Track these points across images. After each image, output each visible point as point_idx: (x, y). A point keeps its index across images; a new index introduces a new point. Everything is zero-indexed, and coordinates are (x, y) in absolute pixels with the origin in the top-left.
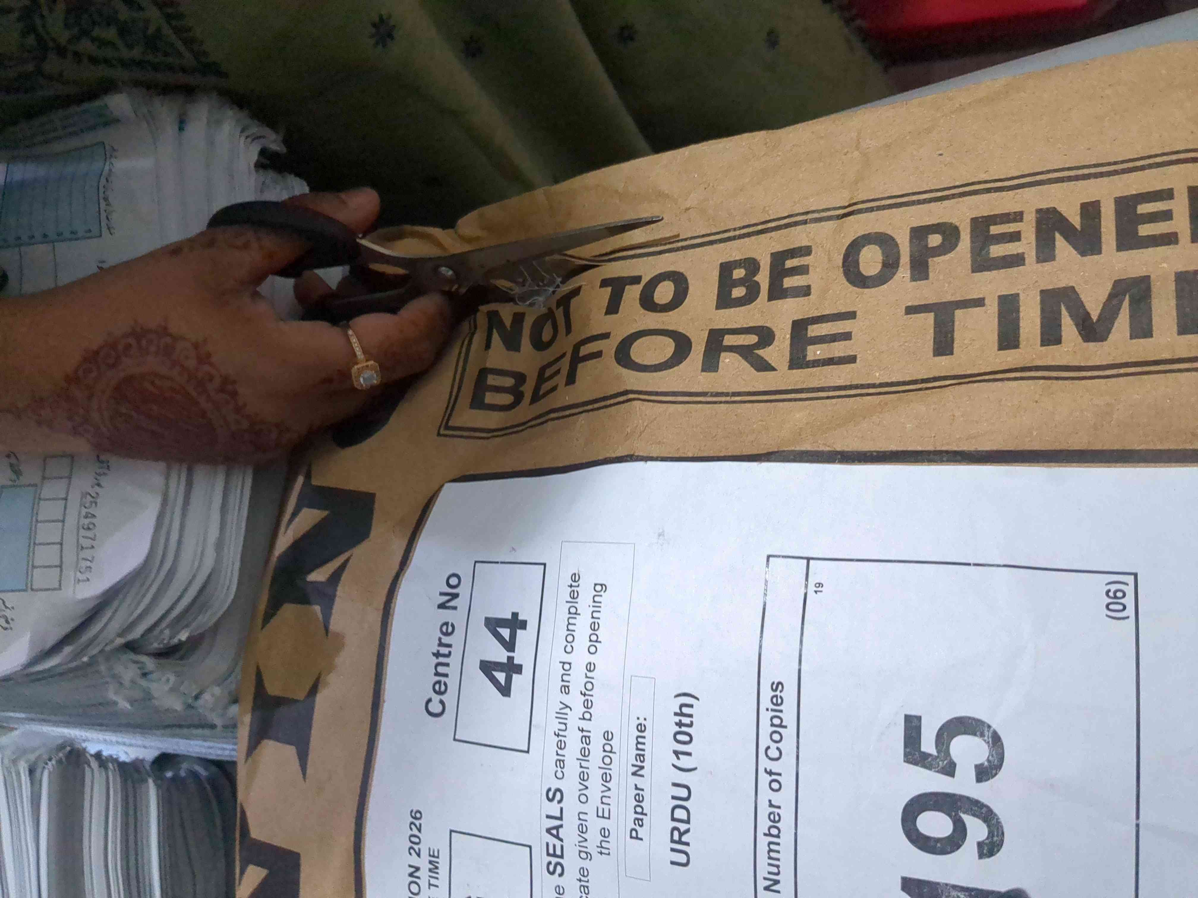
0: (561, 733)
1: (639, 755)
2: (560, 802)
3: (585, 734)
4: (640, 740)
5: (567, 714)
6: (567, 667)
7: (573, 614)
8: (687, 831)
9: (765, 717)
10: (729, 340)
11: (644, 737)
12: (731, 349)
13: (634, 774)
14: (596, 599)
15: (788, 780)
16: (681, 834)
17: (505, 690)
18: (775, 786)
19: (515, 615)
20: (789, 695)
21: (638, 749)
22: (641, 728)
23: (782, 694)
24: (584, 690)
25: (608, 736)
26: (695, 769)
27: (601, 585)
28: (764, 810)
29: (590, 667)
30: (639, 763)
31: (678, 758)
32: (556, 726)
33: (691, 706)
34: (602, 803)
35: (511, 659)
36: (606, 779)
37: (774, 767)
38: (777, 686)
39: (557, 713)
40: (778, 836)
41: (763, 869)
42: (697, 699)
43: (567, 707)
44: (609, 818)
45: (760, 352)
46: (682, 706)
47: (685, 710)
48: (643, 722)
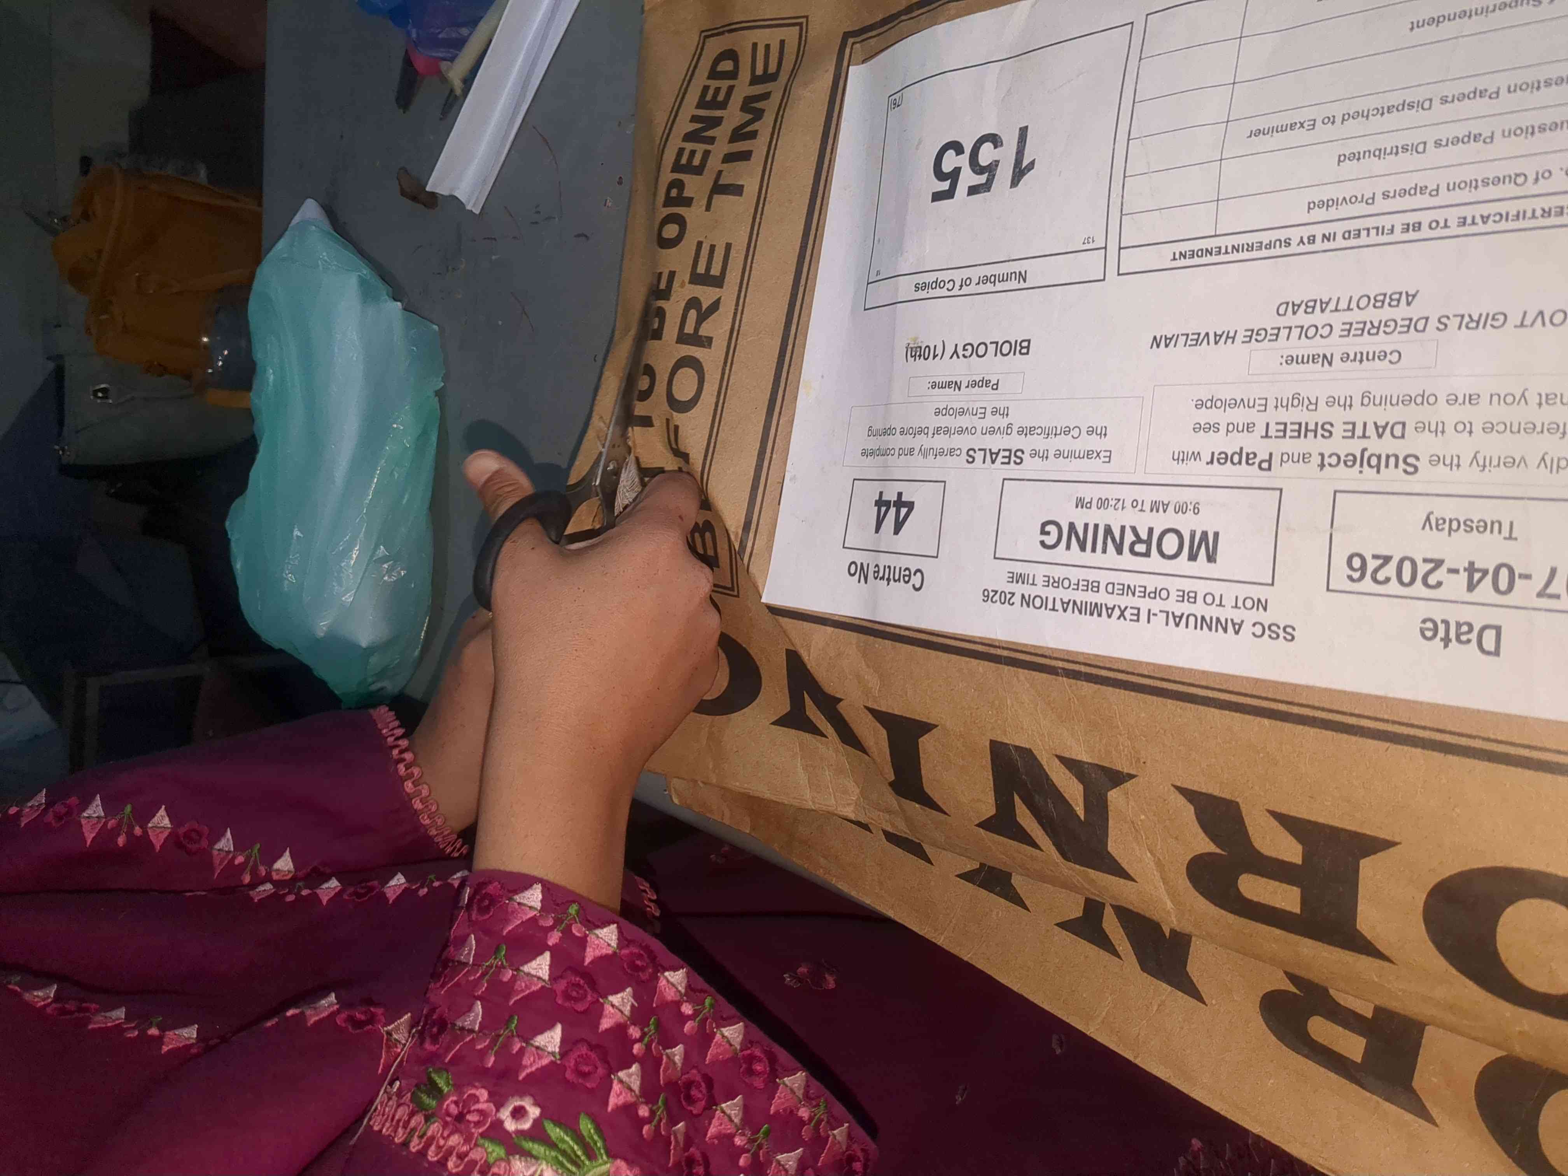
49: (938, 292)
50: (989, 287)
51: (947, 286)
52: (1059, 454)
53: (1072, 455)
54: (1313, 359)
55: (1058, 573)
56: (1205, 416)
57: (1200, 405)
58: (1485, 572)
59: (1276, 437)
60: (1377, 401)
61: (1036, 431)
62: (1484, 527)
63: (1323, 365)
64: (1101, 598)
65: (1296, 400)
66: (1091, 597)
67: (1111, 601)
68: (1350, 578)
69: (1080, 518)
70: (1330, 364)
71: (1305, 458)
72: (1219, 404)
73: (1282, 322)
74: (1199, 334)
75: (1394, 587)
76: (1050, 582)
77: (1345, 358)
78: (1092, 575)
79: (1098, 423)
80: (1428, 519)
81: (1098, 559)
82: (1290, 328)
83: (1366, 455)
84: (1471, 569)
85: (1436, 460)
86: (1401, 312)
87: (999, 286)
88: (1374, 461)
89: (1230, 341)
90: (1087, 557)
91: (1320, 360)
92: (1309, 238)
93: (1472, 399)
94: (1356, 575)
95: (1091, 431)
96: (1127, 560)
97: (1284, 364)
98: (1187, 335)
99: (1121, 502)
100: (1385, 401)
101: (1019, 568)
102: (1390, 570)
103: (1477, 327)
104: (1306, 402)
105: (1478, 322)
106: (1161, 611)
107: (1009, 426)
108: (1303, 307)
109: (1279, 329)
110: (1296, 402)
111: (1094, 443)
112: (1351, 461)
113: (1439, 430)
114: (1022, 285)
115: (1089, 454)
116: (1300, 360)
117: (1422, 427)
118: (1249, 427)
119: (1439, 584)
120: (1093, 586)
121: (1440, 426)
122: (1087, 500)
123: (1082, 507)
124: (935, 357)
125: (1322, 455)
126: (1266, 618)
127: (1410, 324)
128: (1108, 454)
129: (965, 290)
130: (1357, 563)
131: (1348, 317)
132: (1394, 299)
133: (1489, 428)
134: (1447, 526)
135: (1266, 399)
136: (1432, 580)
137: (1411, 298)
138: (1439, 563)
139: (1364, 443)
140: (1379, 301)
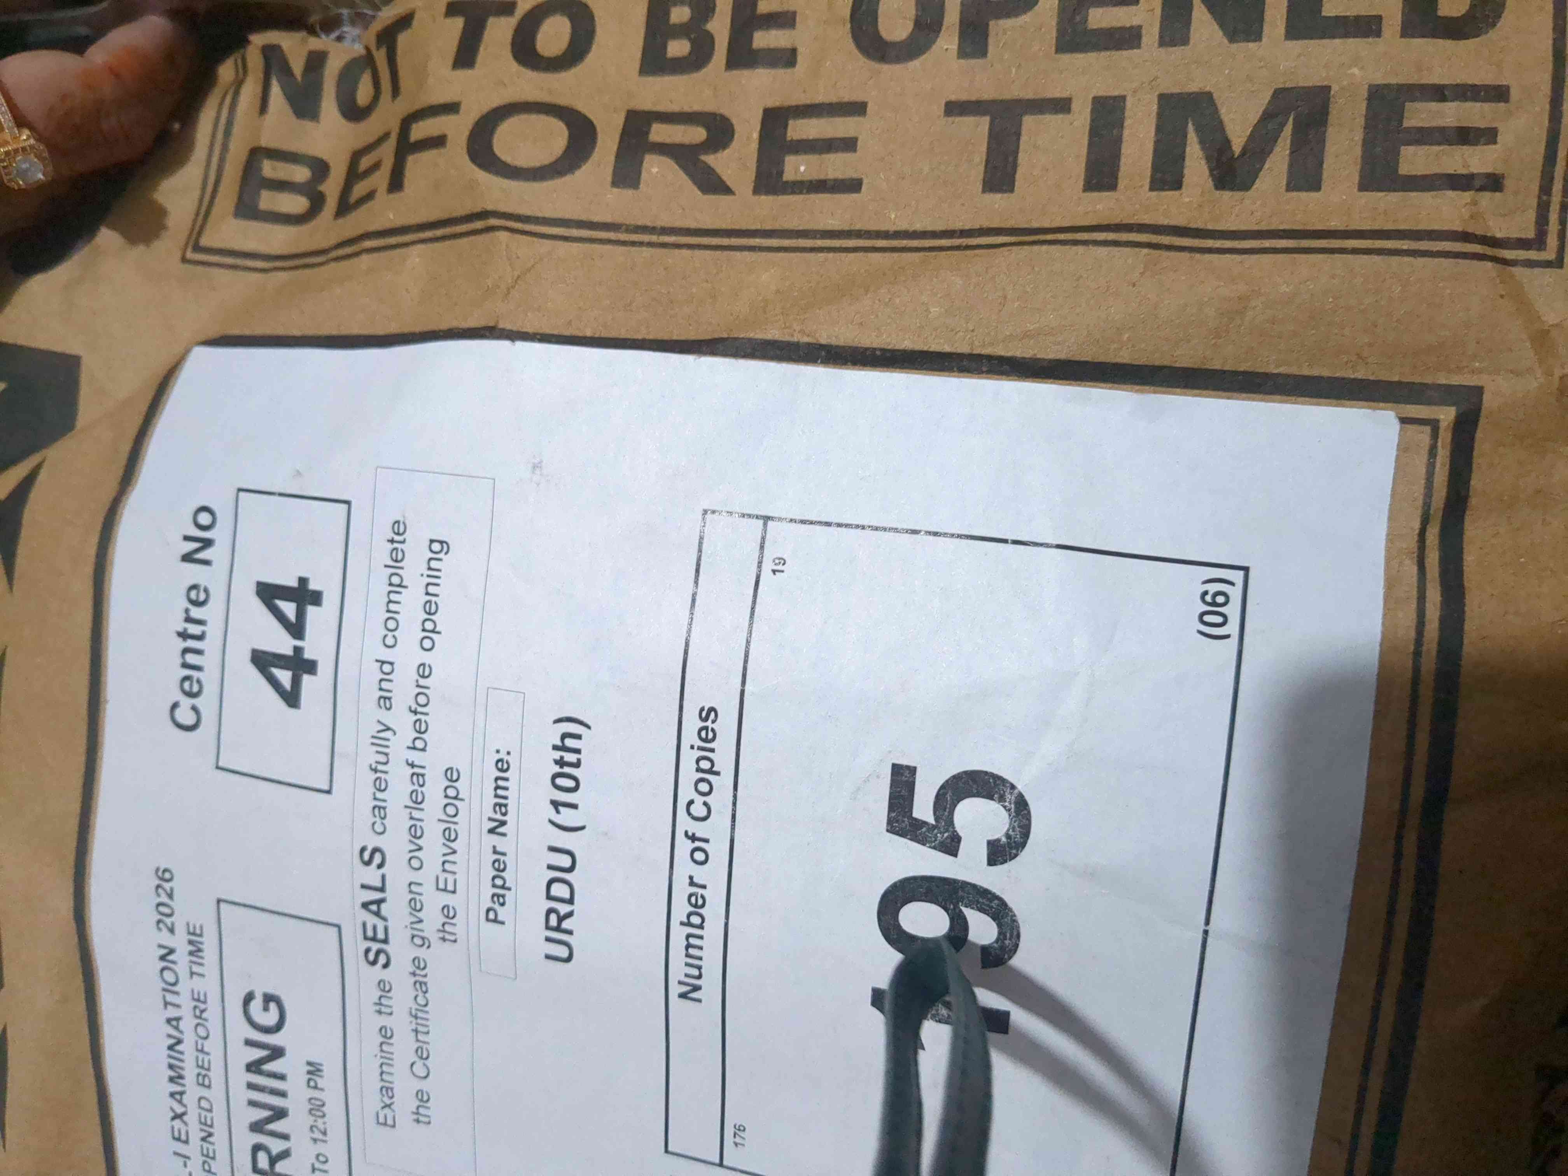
0: (380, 767)
1: (501, 805)
2: (380, 866)
3: (416, 770)
4: (500, 783)
5: (388, 740)
6: (387, 668)
7: (397, 586)
8: (570, 914)
9: (689, 758)
10: (659, 133)
11: (506, 779)
12: (663, 149)
13: (491, 831)
14: (434, 564)
15: (718, 850)
16: (561, 919)
17: (292, 698)
18: (700, 856)
19: (303, 581)
20: (725, 726)
21: (496, 796)
22: (502, 766)
23: (714, 726)
24: (414, 707)
25: (451, 776)
26: (583, 828)
27: (441, 542)
28: (681, 890)
29: (424, 671)
30: (498, 816)
31: (558, 812)
32: (371, 756)
33: (578, 737)
34: (444, 871)
35: (298, 650)
36: (450, 837)
37: (699, 830)
38: (708, 714)
39: (373, 737)
40: (701, 927)
41: (679, 969)
42: (589, 727)
43: (388, 729)
44: (454, 892)
45: (710, 159)
46: (564, 736)
47: (569, 742)
48: (506, 758)
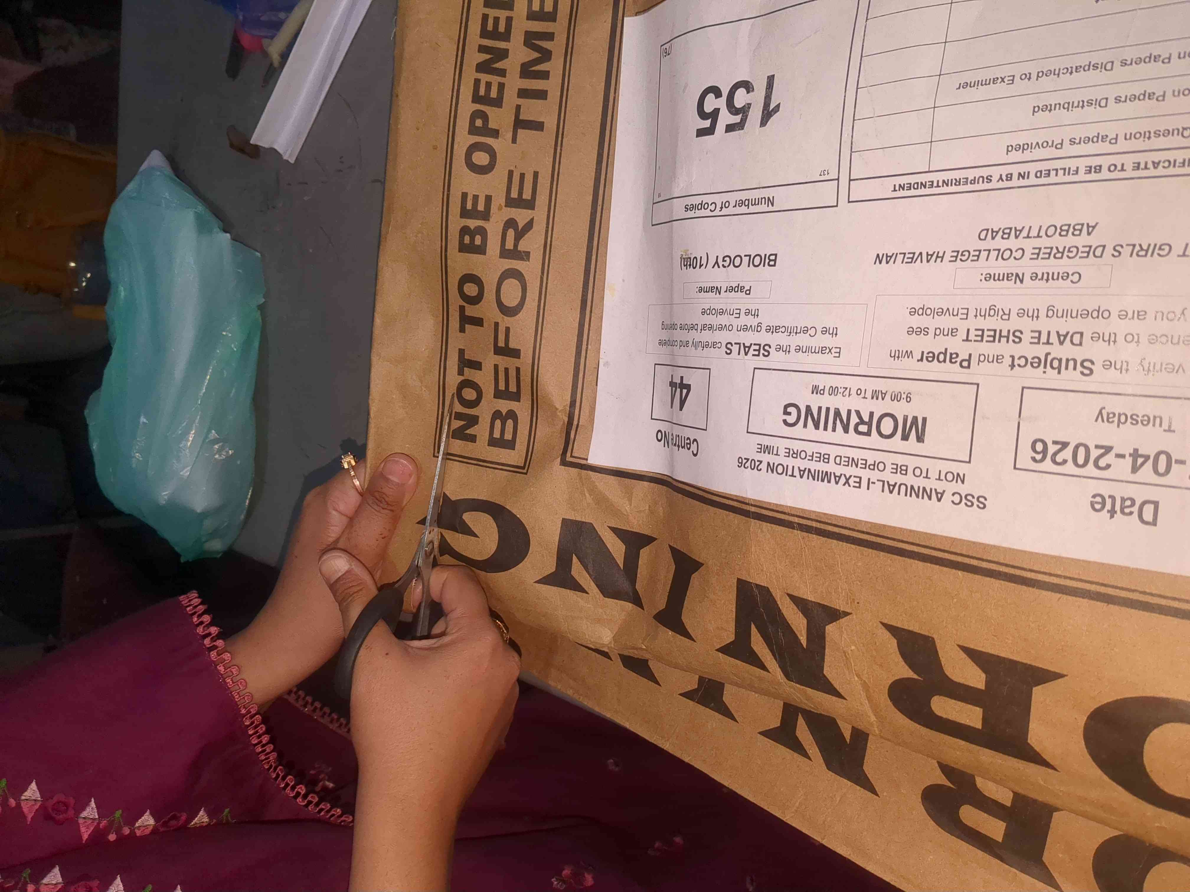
49: (703, 213)
50: (744, 209)
51: (710, 207)
52: (799, 349)
53: (808, 350)
54: (1008, 277)
55: (797, 446)
56: (917, 321)
57: (913, 312)
58: (1147, 458)
59: (975, 341)
60: (1060, 314)
61: (781, 330)
62: (1147, 421)
63: (1015, 283)
64: (831, 467)
65: (992, 311)
66: (822, 467)
67: (838, 470)
68: (1034, 459)
69: (816, 402)
70: (1022, 281)
71: (998, 359)
72: (929, 312)
73: (982, 245)
74: (914, 253)
75: (1070, 468)
76: (791, 453)
77: (1034, 277)
78: (824, 449)
79: (830, 325)
80: (1100, 413)
81: (828, 436)
82: (989, 251)
83: (1050, 358)
84: (1135, 454)
85: (1109, 365)
86: (1082, 240)
87: (752, 209)
88: (1056, 364)
89: (939, 260)
90: (820, 434)
91: (1014, 278)
92: (1007, 176)
93: (1140, 315)
94: (1039, 457)
95: (825, 331)
96: (852, 438)
97: (983, 280)
98: (905, 254)
99: (848, 389)
100: (1067, 314)
101: (766, 441)
102: (1067, 454)
103: (1146, 255)
104: (1001, 313)
105: (1147, 251)
106: (878, 480)
107: (759, 325)
108: (1001, 233)
109: (980, 251)
110: (992, 312)
111: (827, 341)
112: (1036, 363)
113: (1112, 340)
114: (771, 208)
115: (823, 350)
116: (996, 278)
117: (1097, 337)
118: (953, 332)
119: (1108, 466)
120: (825, 458)
121: (1113, 336)
122: (821, 387)
123: (817, 393)
124: (701, 266)
125: (1013, 357)
126: (963, 489)
127: (1090, 251)
128: (838, 350)
129: (725, 211)
130: (1039, 447)
131: (1038, 242)
132: (1077, 230)
133: (1153, 340)
134: (1116, 419)
135: (968, 309)
136: (1102, 463)
137: (1091, 229)
138: (1108, 449)
139: (1047, 348)
140: (1064, 231)
